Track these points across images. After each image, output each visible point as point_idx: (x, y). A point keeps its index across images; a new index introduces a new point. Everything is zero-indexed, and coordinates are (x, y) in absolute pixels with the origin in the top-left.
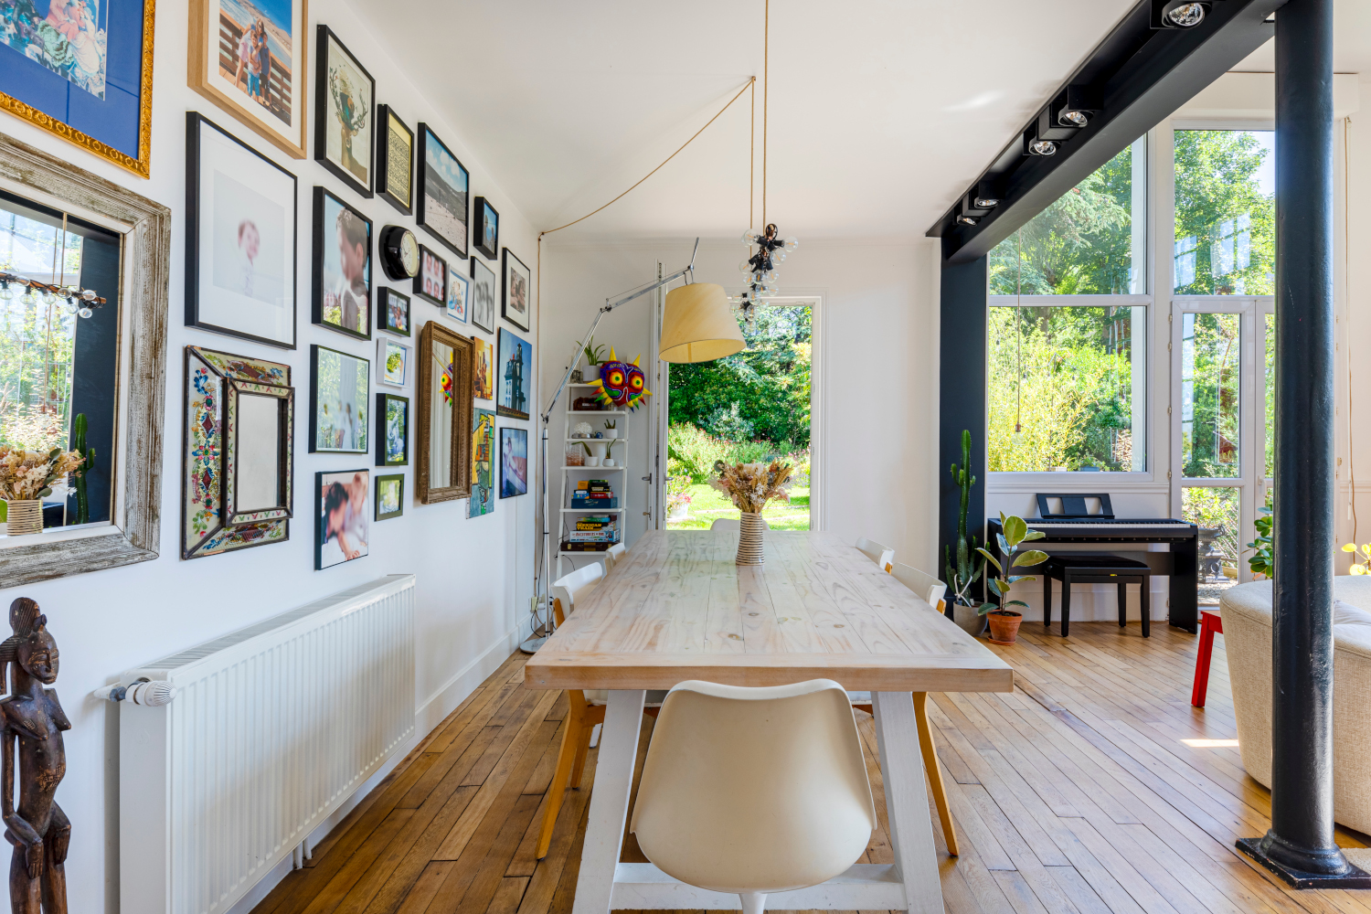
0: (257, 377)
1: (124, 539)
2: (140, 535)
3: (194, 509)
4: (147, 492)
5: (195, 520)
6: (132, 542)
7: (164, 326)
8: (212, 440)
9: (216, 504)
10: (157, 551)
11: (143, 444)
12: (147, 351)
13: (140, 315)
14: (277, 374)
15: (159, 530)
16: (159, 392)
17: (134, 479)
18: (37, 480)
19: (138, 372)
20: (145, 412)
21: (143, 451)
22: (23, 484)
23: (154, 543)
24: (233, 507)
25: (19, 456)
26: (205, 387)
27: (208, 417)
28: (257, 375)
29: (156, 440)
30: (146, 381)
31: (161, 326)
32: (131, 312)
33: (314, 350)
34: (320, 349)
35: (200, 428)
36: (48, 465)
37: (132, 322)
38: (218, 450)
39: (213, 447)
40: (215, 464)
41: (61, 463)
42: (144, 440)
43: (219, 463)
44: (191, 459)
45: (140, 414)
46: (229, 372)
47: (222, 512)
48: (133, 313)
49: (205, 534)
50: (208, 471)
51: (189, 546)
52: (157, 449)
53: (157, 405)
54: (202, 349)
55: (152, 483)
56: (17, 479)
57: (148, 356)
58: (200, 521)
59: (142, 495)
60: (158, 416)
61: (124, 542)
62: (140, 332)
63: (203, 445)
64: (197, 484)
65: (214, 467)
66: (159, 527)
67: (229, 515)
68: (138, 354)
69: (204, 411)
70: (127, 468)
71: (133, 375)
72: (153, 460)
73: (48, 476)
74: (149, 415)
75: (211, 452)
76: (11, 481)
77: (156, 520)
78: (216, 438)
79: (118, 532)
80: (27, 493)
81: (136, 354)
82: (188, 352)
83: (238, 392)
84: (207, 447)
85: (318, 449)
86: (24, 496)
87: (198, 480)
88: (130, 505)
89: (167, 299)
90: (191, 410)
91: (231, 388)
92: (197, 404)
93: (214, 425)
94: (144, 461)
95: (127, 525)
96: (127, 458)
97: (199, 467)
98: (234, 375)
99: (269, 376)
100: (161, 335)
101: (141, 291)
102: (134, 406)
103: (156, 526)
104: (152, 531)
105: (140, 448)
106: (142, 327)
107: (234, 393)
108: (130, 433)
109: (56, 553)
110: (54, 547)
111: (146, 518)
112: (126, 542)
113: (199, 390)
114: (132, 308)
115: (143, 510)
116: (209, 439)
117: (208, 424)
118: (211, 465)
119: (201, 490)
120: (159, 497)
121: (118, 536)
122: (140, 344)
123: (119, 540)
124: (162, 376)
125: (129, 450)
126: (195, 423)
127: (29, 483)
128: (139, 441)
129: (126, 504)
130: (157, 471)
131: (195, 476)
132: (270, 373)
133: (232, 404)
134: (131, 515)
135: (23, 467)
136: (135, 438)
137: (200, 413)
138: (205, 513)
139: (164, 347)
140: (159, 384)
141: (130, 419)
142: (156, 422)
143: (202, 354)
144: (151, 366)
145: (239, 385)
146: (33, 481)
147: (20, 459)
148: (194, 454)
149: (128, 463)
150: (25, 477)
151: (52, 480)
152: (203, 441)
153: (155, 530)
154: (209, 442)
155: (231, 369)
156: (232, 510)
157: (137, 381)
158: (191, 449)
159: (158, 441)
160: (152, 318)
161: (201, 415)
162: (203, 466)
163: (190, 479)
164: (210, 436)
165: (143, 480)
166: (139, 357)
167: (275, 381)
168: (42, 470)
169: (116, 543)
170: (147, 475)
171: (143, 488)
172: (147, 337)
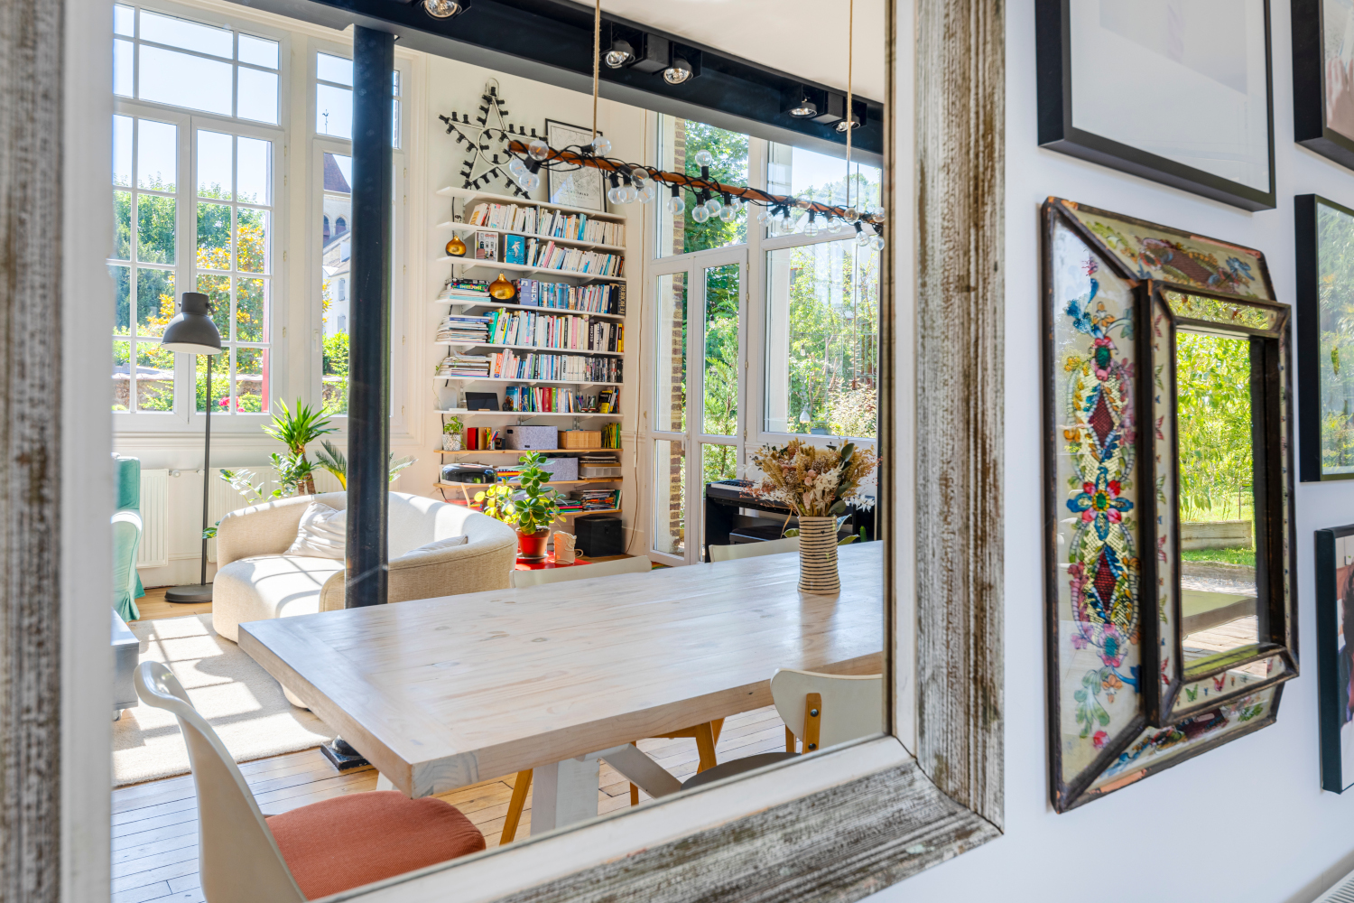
0: (1204, 281)
1: (917, 773)
2: (955, 761)
3: (1078, 663)
4: (967, 634)
5: (1080, 696)
6: (937, 781)
7: (998, 125)
8: (1112, 465)
9: (1129, 654)
10: (998, 821)
11: (956, 490)
12: (956, 210)
13: (938, 102)
14: (1241, 273)
15: (1001, 755)
16: (989, 330)
17: (937, 594)
18: (827, 490)
19: (935, 277)
20: (957, 393)
21: (955, 510)
22: (812, 496)
23: (989, 796)
24: (1171, 663)
25: (808, 455)
26: (1093, 313)
27: (1101, 399)
28: (1204, 276)
29: (986, 474)
30: (956, 300)
31: (989, 128)
32: (917, 94)
33: (1306, 208)
34: (1320, 207)
35: (1083, 433)
36: (839, 469)
37: (919, 123)
38: (1128, 493)
39: (1115, 486)
40: (1122, 536)
41: (854, 466)
42: (956, 476)
43: (1133, 535)
44: (1066, 521)
45: (946, 396)
46: (1146, 268)
47: (1146, 678)
48: (919, 98)
49: (1105, 741)
50: (1107, 556)
51: (1070, 772)
52: (990, 506)
53: (985, 369)
54: (1081, 207)
55: (981, 609)
56: (806, 490)
57: (959, 224)
58: (1091, 700)
59: (957, 641)
60: (989, 404)
61: (918, 785)
62: (938, 155)
63: (1093, 480)
64: (1082, 593)
65: (1120, 540)
66: (1001, 744)
67: (1165, 688)
68: (935, 221)
69: (1091, 381)
70: (917, 561)
71: (924, 285)
72: (981, 539)
73: (840, 484)
74: (967, 401)
75: (1111, 500)
76: (800, 490)
77: (994, 725)
78: (1122, 459)
79: (900, 757)
80: (819, 507)
81: (929, 220)
82: (1051, 215)
83: (1174, 322)
84: (1102, 487)
85: (1326, 469)
86: (816, 512)
87: (1082, 580)
88: (928, 672)
89: (1002, 42)
90: (1060, 378)
91: (1157, 312)
92: (1074, 367)
93: (1117, 423)
94: (958, 539)
95: (922, 733)
96: (918, 533)
97: (1084, 545)
98: (1157, 274)
99: (1228, 277)
100: (991, 157)
101: (937, 33)
102: (929, 374)
103: (992, 741)
104: (985, 757)
105: (947, 500)
106: (942, 138)
107: (1163, 326)
108: (922, 457)
109: (745, 848)
110: (739, 832)
111: (968, 714)
112: (924, 786)
113: (1078, 323)
114: (917, 80)
115: (959, 688)
116: (1107, 464)
117: (1101, 420)
118: (1113, 540)
119: (1090, 611)
120: (998, 654)
121: (903, 771)
122: (940, 188)
123: (903, 781)
124: (995, 279)
125: (920, 507)
126: (1073, 419)
127: (819, 495)
128: (945, 481)
129: (920, 671)
130: (990, 575)
131: (1076, 571)
132: (1228, 269)
133: (1160, 358)
134: (932, 701)
135: (812, 472)
136: (934, 473)
137: (1082, 388)
138: (1105, 677)
139: (997, 190)
140: (989, 307)
141: (921, 416)
142: (983, 422)
143: (1084, 219)
144: (967, 253)
145: (1176, 302)
146: (824, 491)
147: (808, 458)
148: (1073, 506)
149: (919, 547)
150: (813, 486)
151: (845, 489)
152: (1091, 464)
153: (990, 753)
154: (1105, 471)
155: (1149, 261)
156: (1169, 672)
157: (936, 302)
158: (1066, 491)
159: (990, 479)
160: (965, 107)
161: (1086, 393)
162: (1093, 541)
163: (1063, 580)
164: (1109, 456)
165: (958, 598)
166: (938, 231)
167: (1241, 290)
168: (832, 476)
169: (897, 789)
170: (966, 583)
171: (958, 621)
172: (955, 168)
